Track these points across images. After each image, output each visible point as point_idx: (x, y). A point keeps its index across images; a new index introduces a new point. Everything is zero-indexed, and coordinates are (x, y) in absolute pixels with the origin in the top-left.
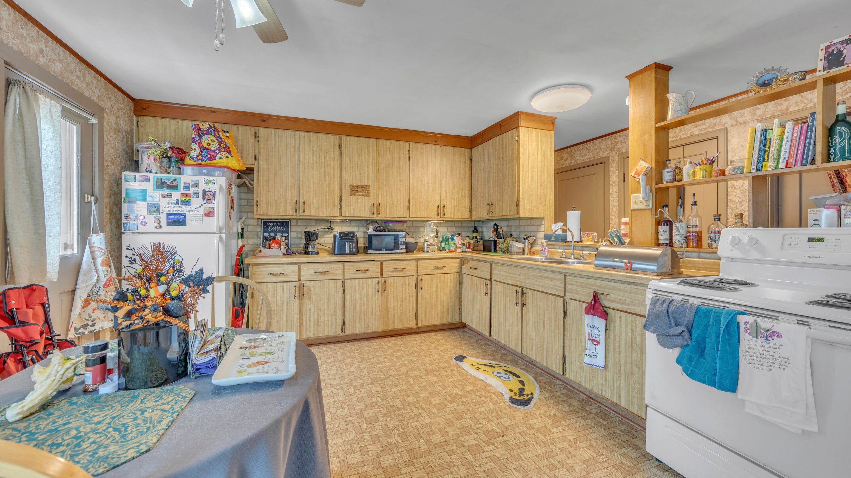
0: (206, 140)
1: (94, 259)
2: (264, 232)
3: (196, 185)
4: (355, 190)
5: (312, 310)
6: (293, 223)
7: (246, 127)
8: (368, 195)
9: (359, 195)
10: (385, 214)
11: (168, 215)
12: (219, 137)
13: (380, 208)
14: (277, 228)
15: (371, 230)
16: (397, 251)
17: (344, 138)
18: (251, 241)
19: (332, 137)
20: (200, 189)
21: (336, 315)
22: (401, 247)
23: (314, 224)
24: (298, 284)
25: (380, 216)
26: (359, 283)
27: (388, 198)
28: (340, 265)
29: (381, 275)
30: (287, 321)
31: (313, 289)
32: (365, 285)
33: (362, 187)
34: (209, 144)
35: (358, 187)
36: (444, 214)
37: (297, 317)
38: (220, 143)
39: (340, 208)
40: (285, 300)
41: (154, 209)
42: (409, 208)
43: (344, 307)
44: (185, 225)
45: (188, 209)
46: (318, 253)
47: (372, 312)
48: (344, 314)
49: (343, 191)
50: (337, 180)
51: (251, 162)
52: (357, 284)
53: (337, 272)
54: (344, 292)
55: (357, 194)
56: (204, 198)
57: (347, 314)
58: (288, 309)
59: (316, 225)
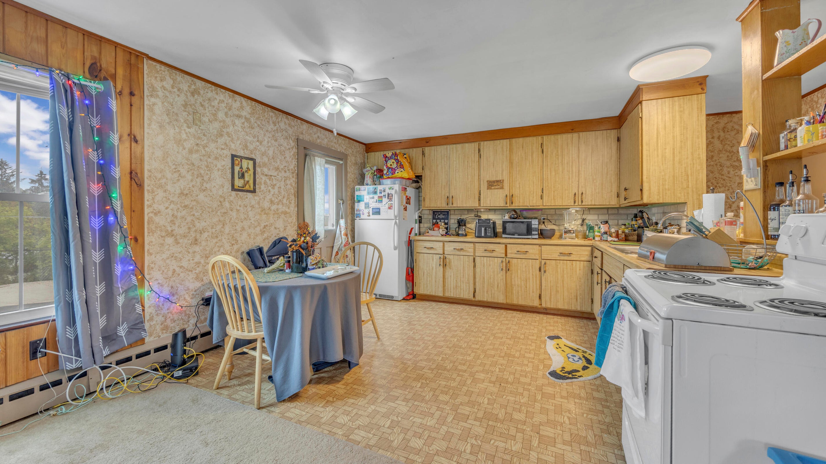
0: (390, 162)
1: (341, 232)
2: (434, 218)
3: (384, 191)
4: (491, 184)
5: (452, 277)
6: (452, 212)
7: (417, 149)
8: (502, 188)
9: (495, 189)
10: (518, 204)
11: (373, 209)
12: (397, 159)
13: (514, 198)
14: (441, 216)
15: (507, 217)
16: (530, 237)
17: (482, 143)
18: (426, 225)
19: (473, 144)
20: (386, 193)
21: (469, 283)
22: (533, 233)
23: (466, 213)
24: (442, 256)
25: (514, 205)
26: (487, 260)
27: (521, 189)
28: (472, 245)
29: (506, 255)
30: (435, 281)
31: (452, 261)
32: (491, 262)
33: (497, 181)
34: (391, 165)
35: (494, 182)
36: (582, 202)
37: (441, 279)
38: (397, 163)
39: (479, 200)
40: (434, 266)
41: (367, 206)
42: (542, 198)
43: (475, 278)
44: (380, 214)
45: (381, 205)
46: (466, 235)
47: (498, 286)
48: (475, 284)
49: (482, 186)
50: (476, 177)
51: (419, 172)
52: (485, 261)
53: (470, 250)
54: (475, 266)
55: (493, 188)
56: (388, 199)
57: (477, 284)
58: (436, 273)
59: (468, 214)
